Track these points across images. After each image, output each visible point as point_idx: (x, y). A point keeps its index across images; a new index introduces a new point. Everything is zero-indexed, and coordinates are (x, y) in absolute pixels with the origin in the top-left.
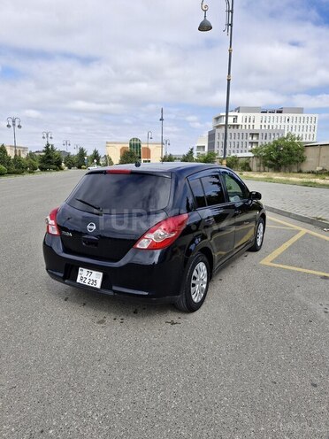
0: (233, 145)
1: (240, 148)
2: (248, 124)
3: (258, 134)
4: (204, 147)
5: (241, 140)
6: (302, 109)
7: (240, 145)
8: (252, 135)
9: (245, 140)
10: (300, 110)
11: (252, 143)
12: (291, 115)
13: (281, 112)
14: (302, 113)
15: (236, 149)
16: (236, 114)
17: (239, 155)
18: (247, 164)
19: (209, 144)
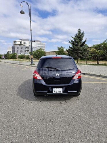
0: (21, 51)
1: (24, 52)
2: (25, 44)
3: (29, 48)
4: (10, 51)
5: (23, 49)
6: (41, 41)
7: (24, 51)
8: (27, 48)
9: (25, 50)
10: (40, 41)
11: (27, 51)
12: (38, 43)
13: (35, 41)
14: (41, 42)
15: (22, 52)
16: (21, 41)
17: (25, 54)
18: (28, 57)
19: (12, 50)
